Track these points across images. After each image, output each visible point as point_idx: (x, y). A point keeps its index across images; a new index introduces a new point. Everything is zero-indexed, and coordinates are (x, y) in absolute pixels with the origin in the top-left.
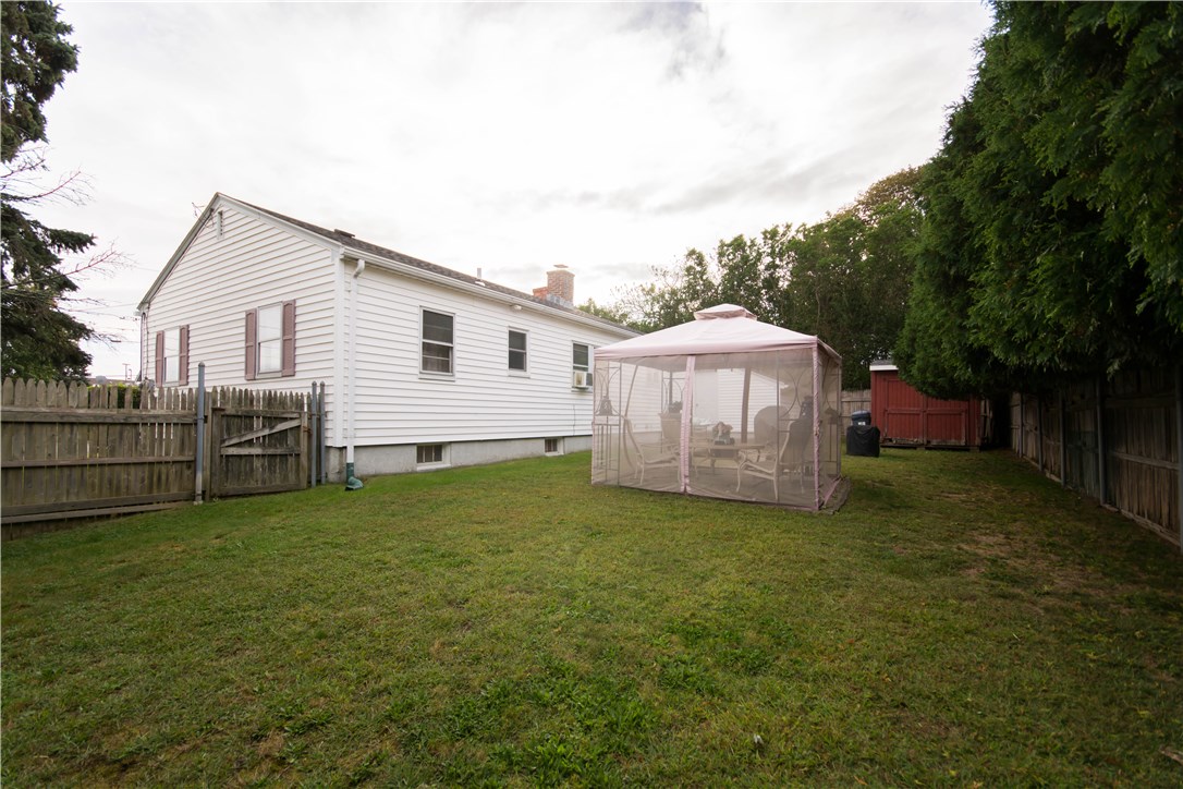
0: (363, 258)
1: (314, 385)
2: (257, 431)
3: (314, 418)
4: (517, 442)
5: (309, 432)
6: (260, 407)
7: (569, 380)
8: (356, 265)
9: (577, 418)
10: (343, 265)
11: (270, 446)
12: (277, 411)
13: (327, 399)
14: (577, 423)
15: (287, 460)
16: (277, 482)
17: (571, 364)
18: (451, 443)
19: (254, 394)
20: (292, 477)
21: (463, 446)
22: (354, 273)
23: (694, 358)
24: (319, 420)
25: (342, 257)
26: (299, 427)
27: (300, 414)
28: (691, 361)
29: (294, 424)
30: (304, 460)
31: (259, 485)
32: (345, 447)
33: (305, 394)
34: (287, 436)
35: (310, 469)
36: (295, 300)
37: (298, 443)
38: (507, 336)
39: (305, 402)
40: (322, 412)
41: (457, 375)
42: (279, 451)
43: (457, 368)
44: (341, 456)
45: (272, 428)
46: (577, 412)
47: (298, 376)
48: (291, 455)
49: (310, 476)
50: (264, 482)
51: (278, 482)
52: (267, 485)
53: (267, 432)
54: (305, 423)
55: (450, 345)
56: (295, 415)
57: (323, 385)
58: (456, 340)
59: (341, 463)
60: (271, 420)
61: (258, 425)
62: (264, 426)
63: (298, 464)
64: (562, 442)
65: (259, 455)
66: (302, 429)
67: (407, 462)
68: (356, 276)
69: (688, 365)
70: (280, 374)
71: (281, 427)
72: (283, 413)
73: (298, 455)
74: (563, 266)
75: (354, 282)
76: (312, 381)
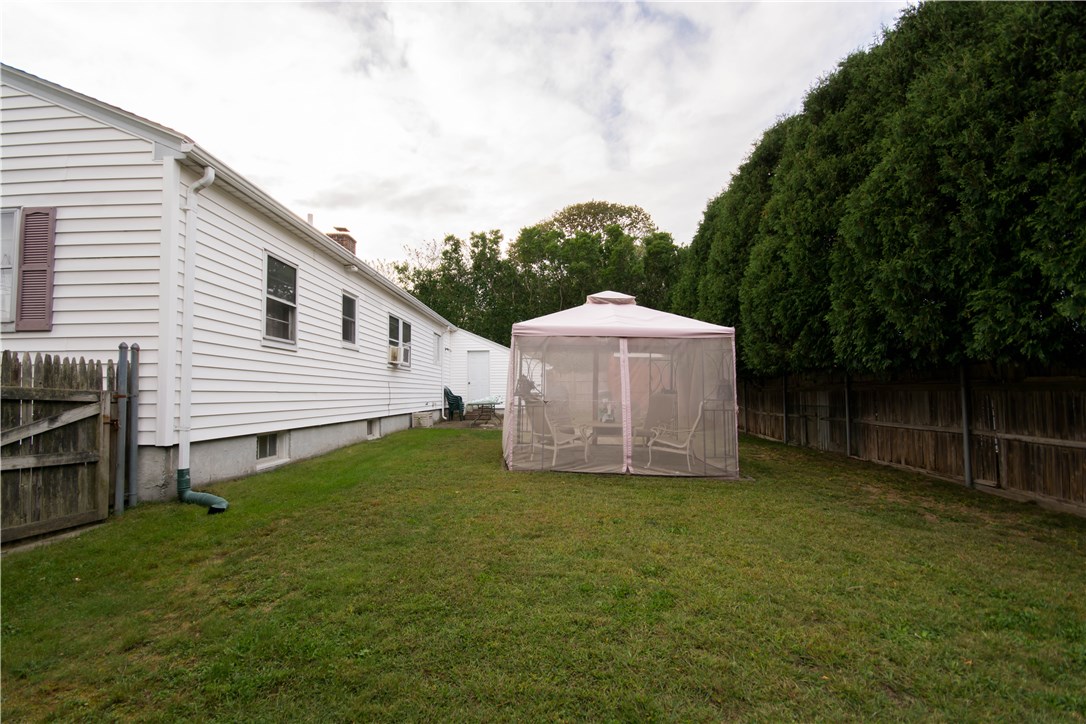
0: (214, 167)
1: (123, 348)
2: (27, 427)
3: (123, 402)
4: (347, 426)
5: (113, 425)
6: (30, 384)
7: (385, 355)
8: (201, 175)
9: (392, 396)
10: (178, 170)
11: (47, 451)
12: (61, 390)
13: (143, 372)
14: (392, 402)
15: (76, 473)
16: (59, 512)
17: (387, 338)
18: (290, 431)
19: (21, 358)
20: (83, 501)
21: (301, 433)
22: (196, 184)
23: (626, 341)
24: (129, 404)
25: (182, 156)
26: (96, 417)
27: (98, 395)
28: (623, 344)
29: (89, 411)
30: (104, 470)
31: (29, 523)
32: (176, 446)
33: (104, 361)
34: (76, 435)
35: (113, 484)
36: (54, 209)
37: (93, 443)
38: (341, 300)
39: (105, 374)
40: (134, 392)
41: (300, 344)
42: (64, 460)
43: (299, 335)
44: (167, 459)
45: (53, 420)
46: (392, 391)
47: (56, 332)
48: (83, 464)
49: (112, 497)
50: (37, 516)
51: (61, 513)
52: (43, 520)
53: (44, 427)
54: (106, 409)
55: (291, 304)
56: (90, 398)
57: (136, 350)
58: (299, 299)
59: (167, 470)
60: (49, 406)
61: (27, 414)
62: (37, 418)
63: (94, 478)
64: (377, 424)
65: (28, 470)
66: (102, 421)
67: (245, 461)
68: (197, 190)
69: (621, 347)
70: (12, 327)
71: (69, 417)
72: (71, 394)
73: (93, 465)
74: (345, 230)
75: (194, 199)
76: (119, 342)
